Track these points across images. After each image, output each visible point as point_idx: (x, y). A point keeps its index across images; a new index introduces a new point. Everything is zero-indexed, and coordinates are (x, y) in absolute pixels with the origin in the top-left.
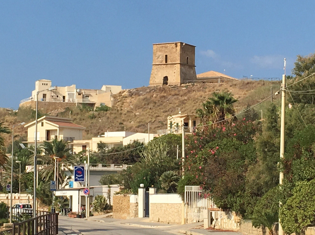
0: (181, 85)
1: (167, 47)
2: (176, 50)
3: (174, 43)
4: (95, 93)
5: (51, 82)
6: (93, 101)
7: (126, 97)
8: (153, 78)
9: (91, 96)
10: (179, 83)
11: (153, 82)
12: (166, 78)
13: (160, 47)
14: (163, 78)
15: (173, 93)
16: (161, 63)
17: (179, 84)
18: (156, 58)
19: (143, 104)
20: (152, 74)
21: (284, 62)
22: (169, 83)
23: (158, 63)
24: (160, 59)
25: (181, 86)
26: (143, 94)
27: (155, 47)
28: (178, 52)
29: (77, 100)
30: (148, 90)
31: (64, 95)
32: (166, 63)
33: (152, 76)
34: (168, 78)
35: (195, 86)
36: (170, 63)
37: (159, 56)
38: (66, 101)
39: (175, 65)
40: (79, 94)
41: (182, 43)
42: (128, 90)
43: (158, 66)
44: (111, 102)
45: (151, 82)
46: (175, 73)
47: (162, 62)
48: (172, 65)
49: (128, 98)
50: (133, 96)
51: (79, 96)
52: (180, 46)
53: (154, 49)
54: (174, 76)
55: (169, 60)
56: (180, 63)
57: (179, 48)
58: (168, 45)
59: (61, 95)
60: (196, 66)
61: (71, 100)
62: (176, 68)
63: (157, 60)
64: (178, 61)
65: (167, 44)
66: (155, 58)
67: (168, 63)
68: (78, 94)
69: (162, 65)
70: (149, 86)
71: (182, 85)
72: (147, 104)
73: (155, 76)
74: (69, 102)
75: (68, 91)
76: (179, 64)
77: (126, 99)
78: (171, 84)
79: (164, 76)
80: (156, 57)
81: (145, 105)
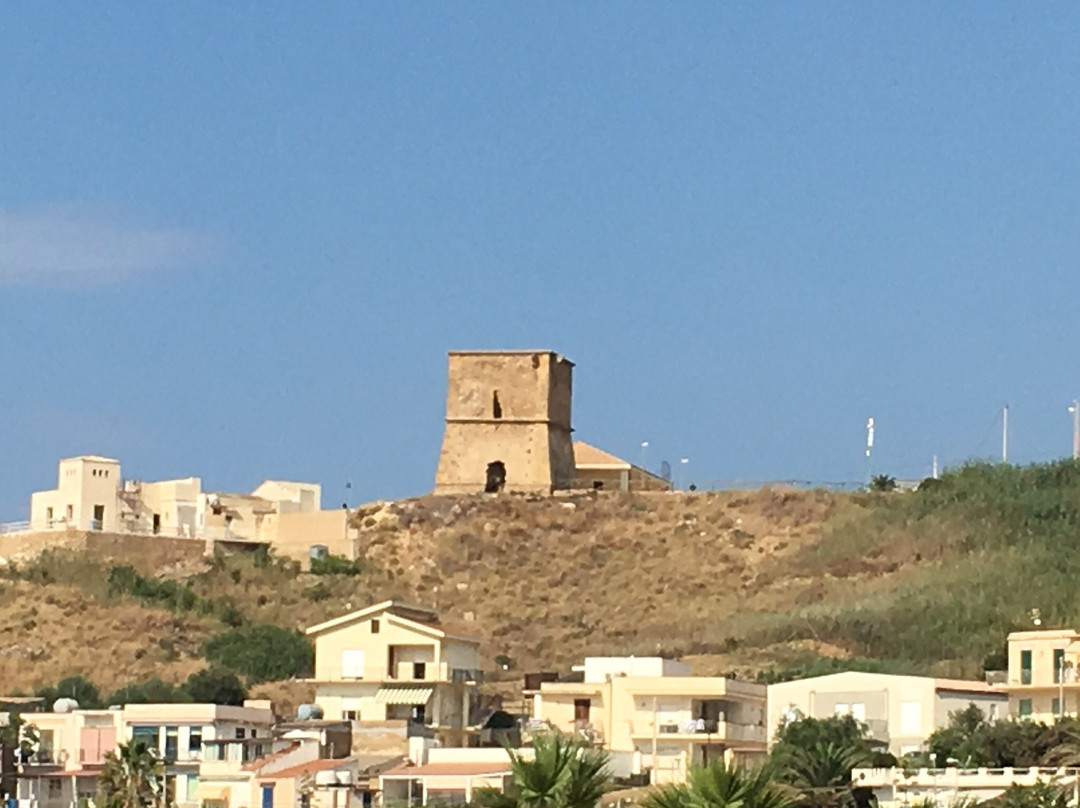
0: (552, 493)
1: (500, 367)
2: (536, 377)
3: (528, 354)
5: (119, 467)
7: (395, 529)
8: (451, 468)
9: (239, 518)
10: (546, 486)
11: (450, 477)
12: (497, 470)
13: (477, 363)
14: (487, 468)
16: (478, 415)
17: (548, 490)
18: (461, 398)
19: (466, 553)
20: (445, 452)
21: (868, 432)
22: (510, 485)
23: (467, 415)
24: (475, 404)
25: (552, 498)
26: (446, 521)
27: (456, 364)
28: (539, 383)
29: (210, 531)
30: (456, 508)
31: (158, 513)
32: (498, 420)
33: (443, 457)
34: (506, 467)
35: (600, 500)
36: (512, 418)
37: (471, 394)
38: (164, 532)
39: (530, 427)
40: (217, 511)
41: (553, 356)
42: (388, 504)
43: (466, 427)
45: (443, 478)
46: (529, 451)
47: (481, 412)
48: (518, 426)
49: (400, 532)
50: (412, 525)
51: (217, 516)
52: (547, 366)
53: (451, 368)
54: (529, 462)
55: (510, 410)
56: (547, 419)
57: (544, 370)
58: (507, 359)
59: (148, 511)
60: (573, 430)
61: (187, 531)
62: (532, 435)
63: (462, 406)
64: (541, 413)
65: (501, 357)
66: (455, 399)
67: (503, 418)
68: (212, 510)
69: (483, 425)
70: (438, 492)
71: (557, 493)
72: (476, 556)
73: (455, 458)
74: (181, 537)
75: (178, 500)
76: (545, 426)
77: (396, 534)
78: (517, 490)
79: (492, 461)
80: (459, 395)
81: (471, 557)
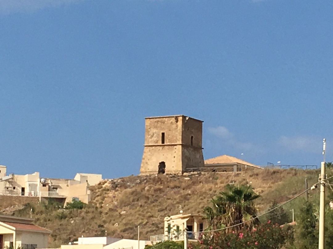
0: (183, 173)
1: (164, 123)
2: (177, 126)
3: (173, 117)
4: (65, 184)
5: (5, 168)
6: (62, 195)
7: (108, 190)
8: (146, 165)
9: (61, 188)
10: (180, 171)
11: (145, 169)
12: (162, 165)
13: (155, 122)
14: (159, 164)
15: (172, 185)
16: (156, 143)
17: (181, 172)
18: (150, 136)
19: (131, 199)
20: (144, 159)
21: (323, 144)
22: (167, 171)
23: (152, 143)
24: (155, 139)
25: (182, 176)
26: (131, 186)
27: (148, 122)
28: (179, 128)
29: (42, 193)
30: (138, 181)
31: (23, 187)
32: (163, 144)
33: (143, 161)
34: (166, 164)
35: (202, 176)
36: (169, 144)
37: (154, 134)
38: (26, 194)
39: (175, 147)
40: (44, 185)
41: (184, 117)
42: (110, 180)
43: (151, 148)
44: (87, 196)
45: (142, 169)
46: (174, 157)
47: (157, 142)
48: (171, 147)
49: (111, 191)
50: (117, 188)
51: (45, 187)
52: (181, 122)
53: (146, 124)
54: (174, 161)
55: (167, 141)
56: (181, 143)
57: (180, 123)
58: (166, 119)
59: (19, 186)
60: (203, 149)
61: (33, 194)
62: (176, 150)
63: (150, 140)
64: (179, 141)
65: (164, 119)
66: (147, 137)
67: (165, 144)
68: (42, 185)
69: (158, 147)
70: (140, 175)
71: (185, 174)
72: (136, 200)
73: (148, 161)
74: (30, 196)
75: (29, 181)
76: (181, 146)
77: (108, 192)
78: (169, 173)
79: (160, 162)
80: (149, 135)
81: (133, 201)
